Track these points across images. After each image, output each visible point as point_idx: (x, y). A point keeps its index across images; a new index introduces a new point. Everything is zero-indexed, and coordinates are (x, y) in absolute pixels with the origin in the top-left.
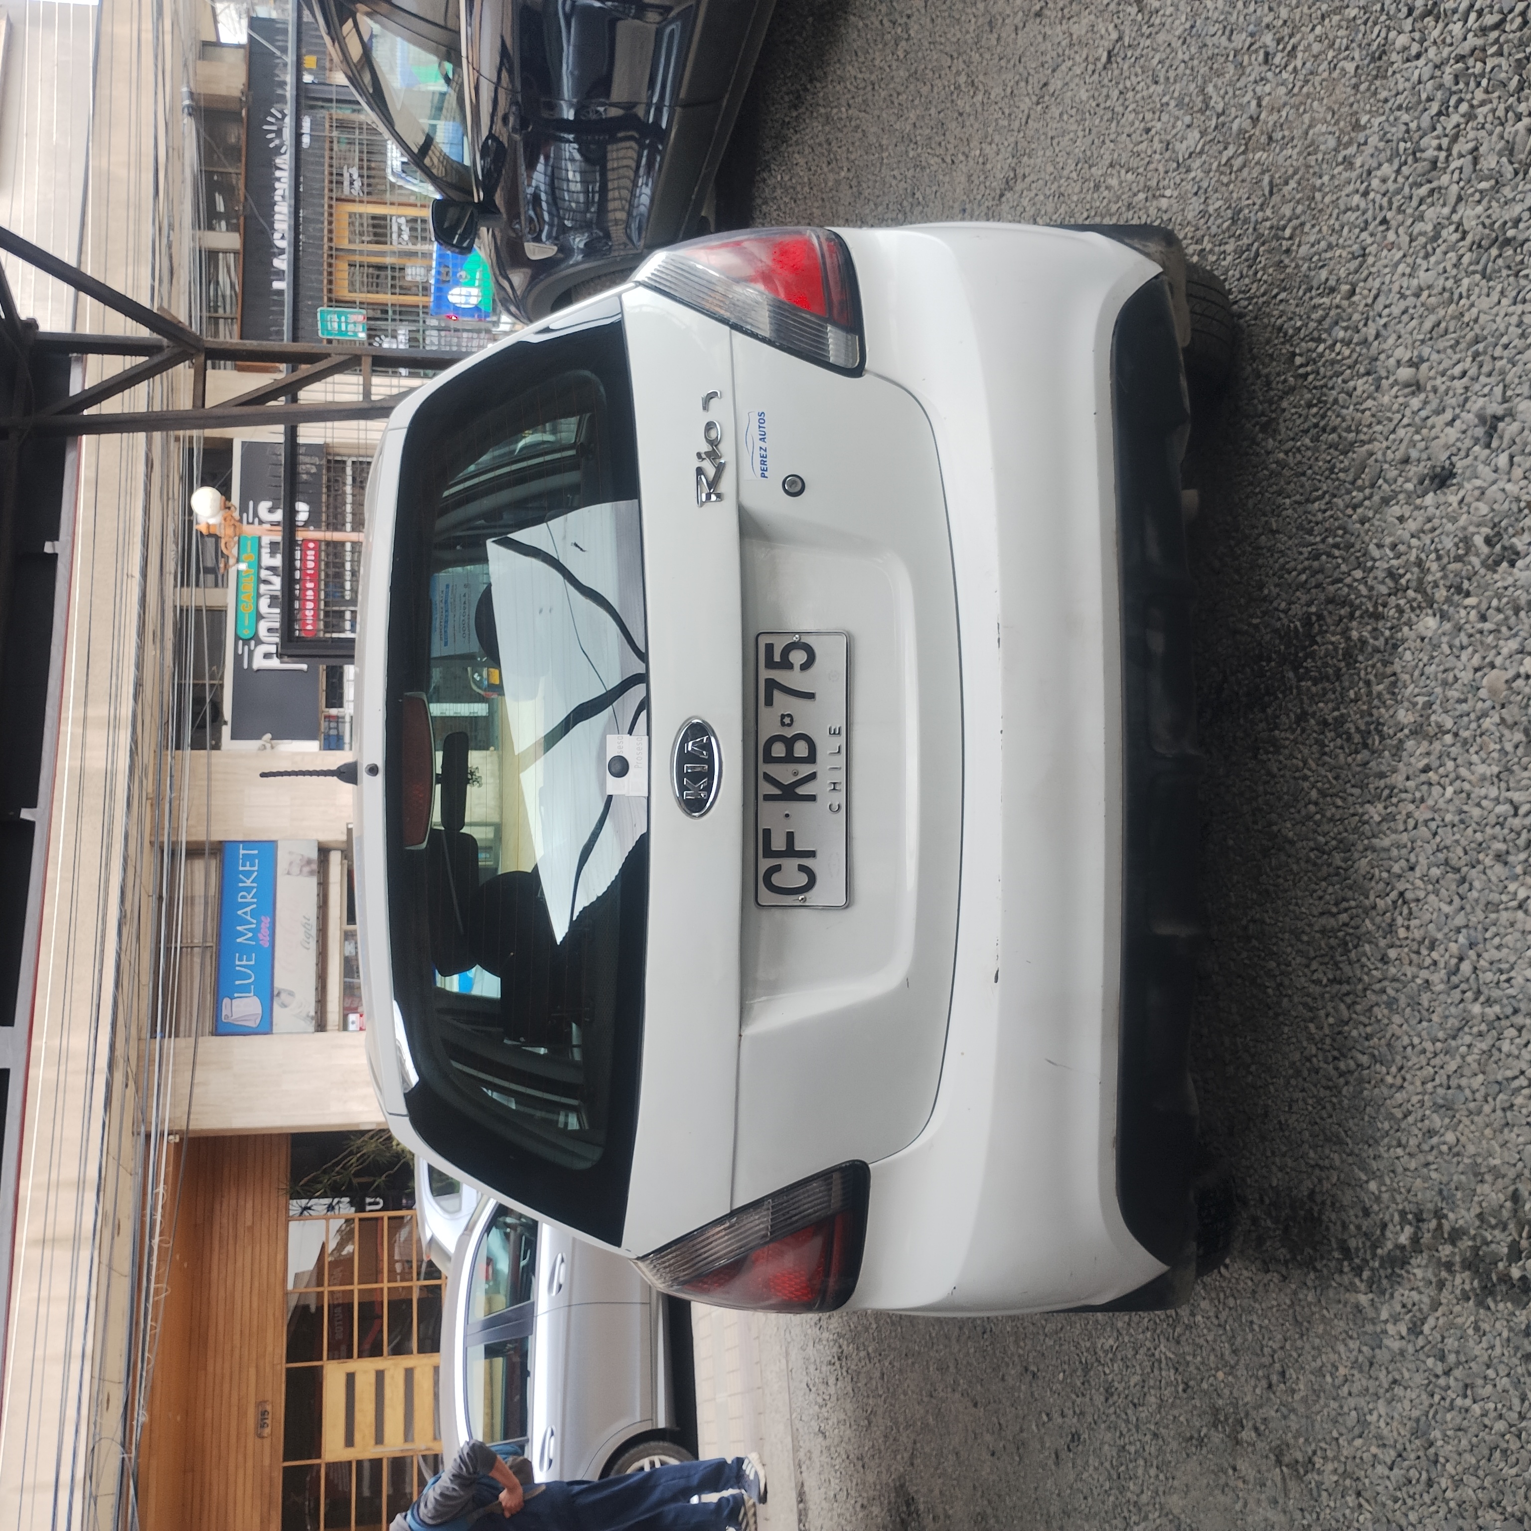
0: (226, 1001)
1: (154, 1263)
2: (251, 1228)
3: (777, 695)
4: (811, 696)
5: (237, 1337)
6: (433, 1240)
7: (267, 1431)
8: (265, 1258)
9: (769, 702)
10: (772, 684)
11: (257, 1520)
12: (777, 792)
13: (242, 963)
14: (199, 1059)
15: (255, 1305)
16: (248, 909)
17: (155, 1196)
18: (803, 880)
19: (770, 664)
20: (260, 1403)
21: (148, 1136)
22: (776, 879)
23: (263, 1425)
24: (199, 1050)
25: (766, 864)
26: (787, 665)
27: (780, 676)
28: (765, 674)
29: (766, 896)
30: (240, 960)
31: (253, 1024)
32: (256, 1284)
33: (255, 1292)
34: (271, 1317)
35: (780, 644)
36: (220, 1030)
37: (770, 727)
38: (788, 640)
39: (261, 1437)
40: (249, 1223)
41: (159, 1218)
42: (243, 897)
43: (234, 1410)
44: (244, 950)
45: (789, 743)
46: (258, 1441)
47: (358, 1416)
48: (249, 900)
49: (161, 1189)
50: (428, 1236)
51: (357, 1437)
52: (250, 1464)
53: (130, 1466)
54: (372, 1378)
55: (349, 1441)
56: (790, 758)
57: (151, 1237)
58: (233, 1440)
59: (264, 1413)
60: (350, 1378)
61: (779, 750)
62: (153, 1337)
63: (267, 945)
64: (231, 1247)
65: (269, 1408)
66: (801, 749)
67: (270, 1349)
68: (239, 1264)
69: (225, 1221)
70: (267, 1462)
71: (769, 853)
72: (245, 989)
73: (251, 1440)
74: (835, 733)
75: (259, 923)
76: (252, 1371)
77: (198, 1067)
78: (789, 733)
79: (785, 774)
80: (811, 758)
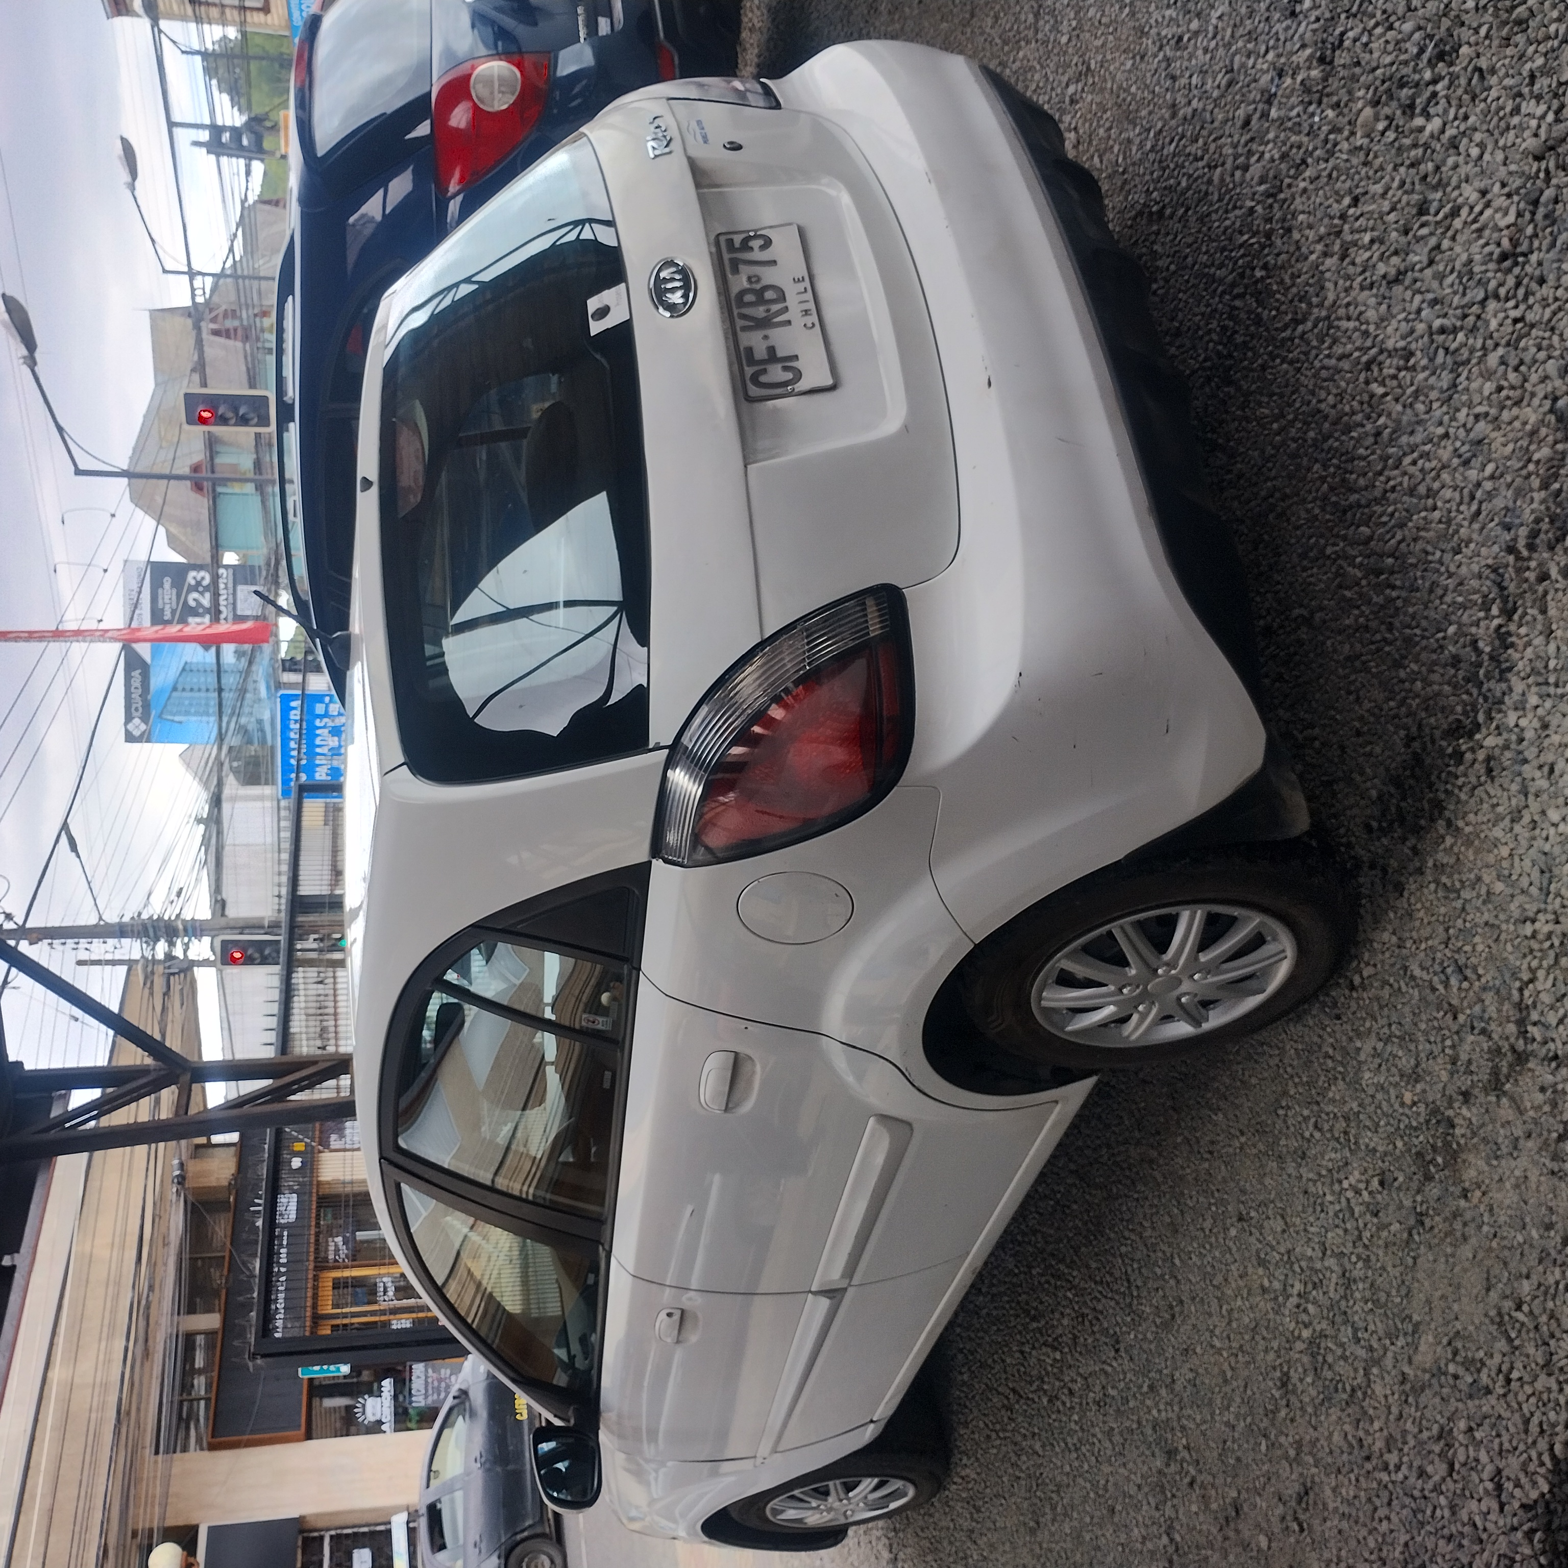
3: (742, 266)
4: (774, 263)
9: (736, 271)
10: (736, 261)
12: (753, 324)
18: (789, 376)
19: (732, 250)
22: (763, 379)
25: (749, 371)
26: (747, 249)
27: (742, 255)
28: (729, 256)
29: (754, 391)
35: (738, 239)
37: (739, 282)
38: (743, 236)
45: (760, 293)
56: (761, 301)
61: (750, 298)
66: (770, 295)
71: (753, 363)
74: (797, 281)
78: (757, 286)
79: (760, 312)
80: (781, 297)
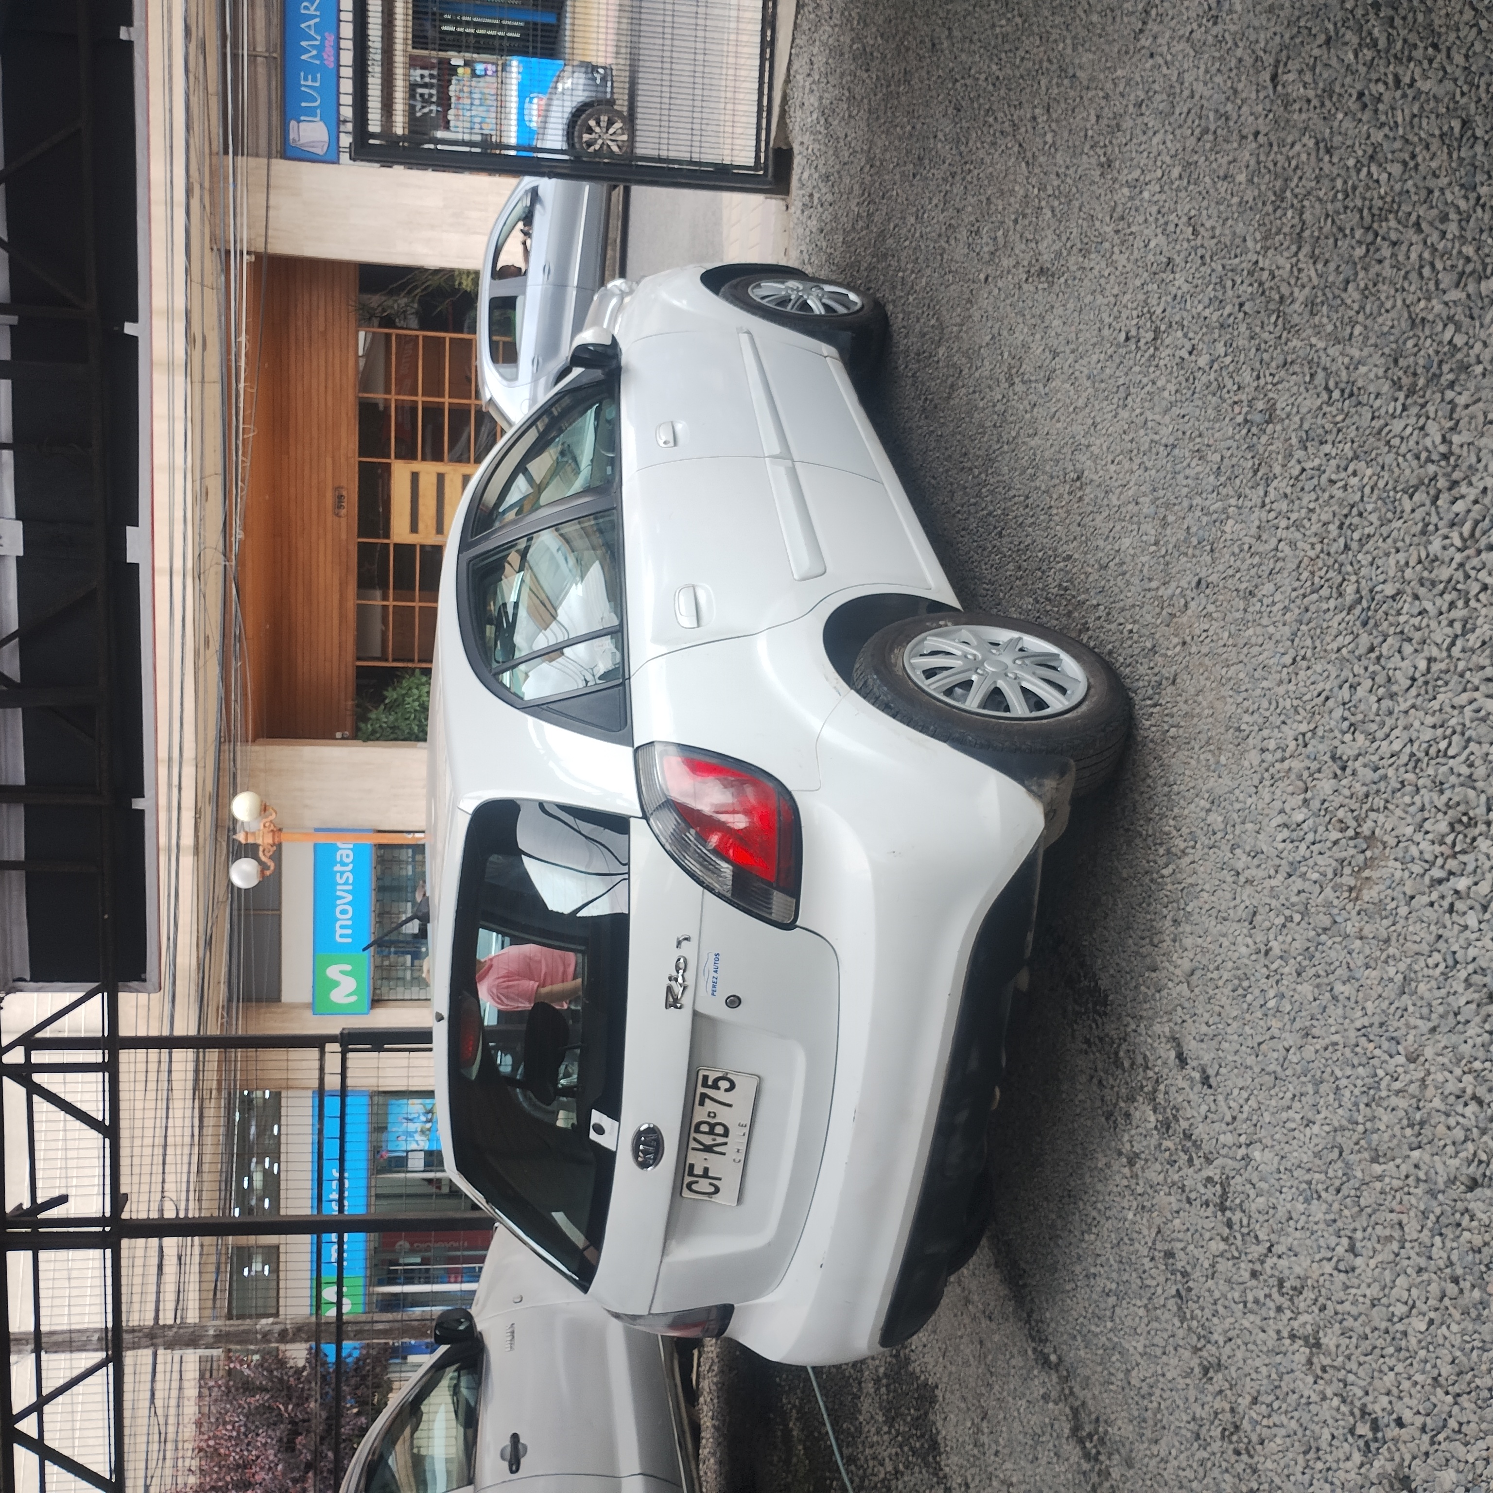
0: (293, 123)
1: (241, 405)
2: (324, 333)
3: (707, 1101)
4: (730, 1104)
5: (314, 430)
6: (491, 400)
7: (343, 512)
8: (337, 361)
9: (702, 1103)
10: (704, 1096)
11: (336, 582)
12: (701, 1147)
13: (307, 84)
14: (273, 181)
15: (330, 404)
16: (312, 22)
17: (238, 344)
18: (712, 1189)
19: (705, 1084)
20: (337, 488)
21: (228, 252)
22: (694, 1187)
23: (340, 507)
24: (272, 173)
25: (688, 1179)
26: (715, 1086)
27: (711, 1092)
28: (700, 1090)
29: (686, 1193)
30: (306, 79)
31: (320, 151)
32: (330, 385)
33: (330, 392)
34: (344, 415)
35: (712, 1076)
36: (288, 154)
37: (700, 1115)
38: (718, 1075)
39: (338, 515)
40: (322, 329)
41: (243, 364)
42: (306, 8)
43: (315, 492)
44: (311, 70)
45: (712, 1127)
46: (336, 519)
47: (422, 509)
48: (312, 11)
49: (243, 338)
50: (488, 397)
51: (421, 526)
52: (329, 536)
53: (231, 574)
54: (434, 479)
55: (414, 529)
56: (711, 1132)
57: (237, 381)
58: (314, 515)
59: (340, 497)
60: (415, 477)
61: (705, 1128)
62: (243, 468)
63: (332, 65)
64: (306, 349)
65: (344, 493)
66: (719, 1130)
67: (344, 443)
68: (315, 363)
69: (300, 323)
70: (344, 536)
71: (691, 1173)
72: (311, 112)
73: (330, 517)
74: (741, 1125)
75: (323, 39)
76: (329, 460)
77: (272, 191)
78: (713, 1121)
79: (707, 1140)
80: (726, 1134)
